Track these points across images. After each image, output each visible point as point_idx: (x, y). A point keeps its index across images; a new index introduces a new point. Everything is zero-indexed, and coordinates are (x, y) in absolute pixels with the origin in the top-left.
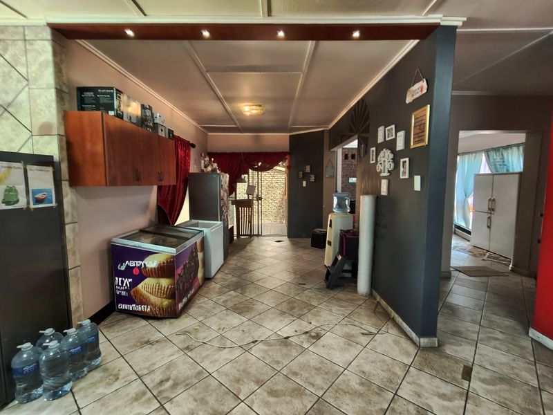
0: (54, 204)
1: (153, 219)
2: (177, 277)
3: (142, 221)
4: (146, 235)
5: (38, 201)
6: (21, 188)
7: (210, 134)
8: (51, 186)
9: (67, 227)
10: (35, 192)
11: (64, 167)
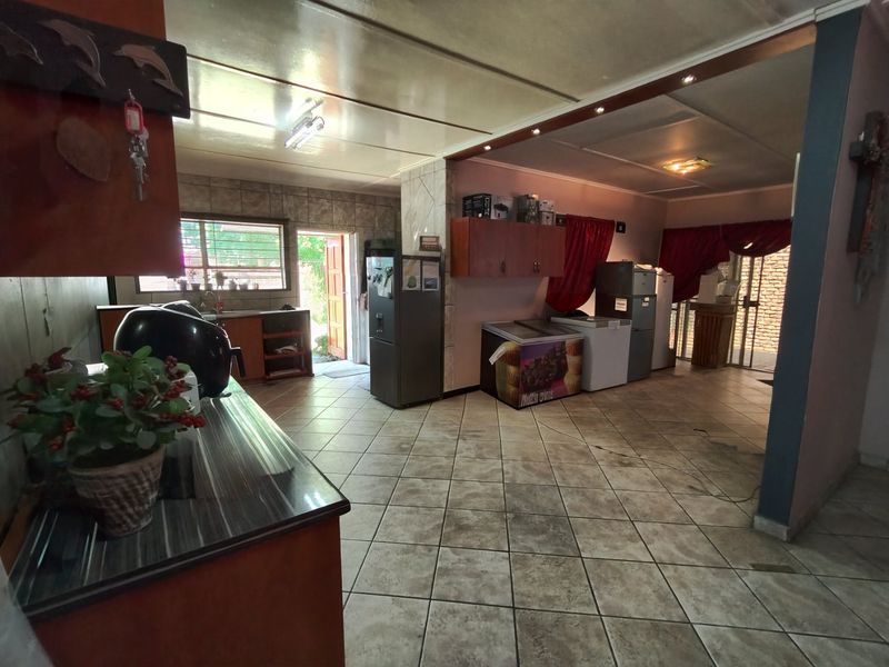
0: (438, 289)
1: (539, 314)
2: (523, 368)
3: (522, 314)
4: (520, 327)
5: (427, 286)
6: (418, 277)
7: (670, 201)
8: (436, 276)
9: (446, 307)
10: (426, 280)
11: (448, 261)
